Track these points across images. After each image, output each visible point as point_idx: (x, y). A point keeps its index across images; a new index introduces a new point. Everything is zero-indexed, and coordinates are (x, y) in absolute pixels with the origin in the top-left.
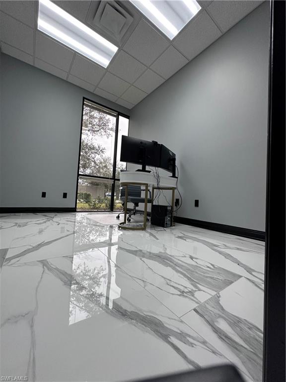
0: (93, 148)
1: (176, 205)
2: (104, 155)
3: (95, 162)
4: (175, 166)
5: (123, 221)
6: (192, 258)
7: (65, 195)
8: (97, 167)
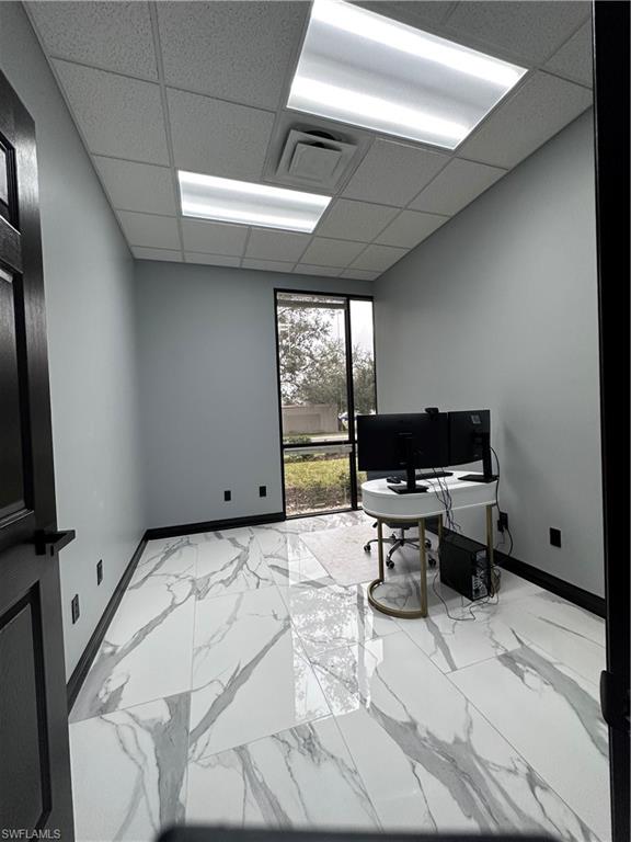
0: (305, 328)
1: (500, 529)
2: (328, 338)
3: (311, 356)
4: (489, 447)
5: (378, 577)
6: (533, 781)
7: (263, 491)
8: (318, 365)
